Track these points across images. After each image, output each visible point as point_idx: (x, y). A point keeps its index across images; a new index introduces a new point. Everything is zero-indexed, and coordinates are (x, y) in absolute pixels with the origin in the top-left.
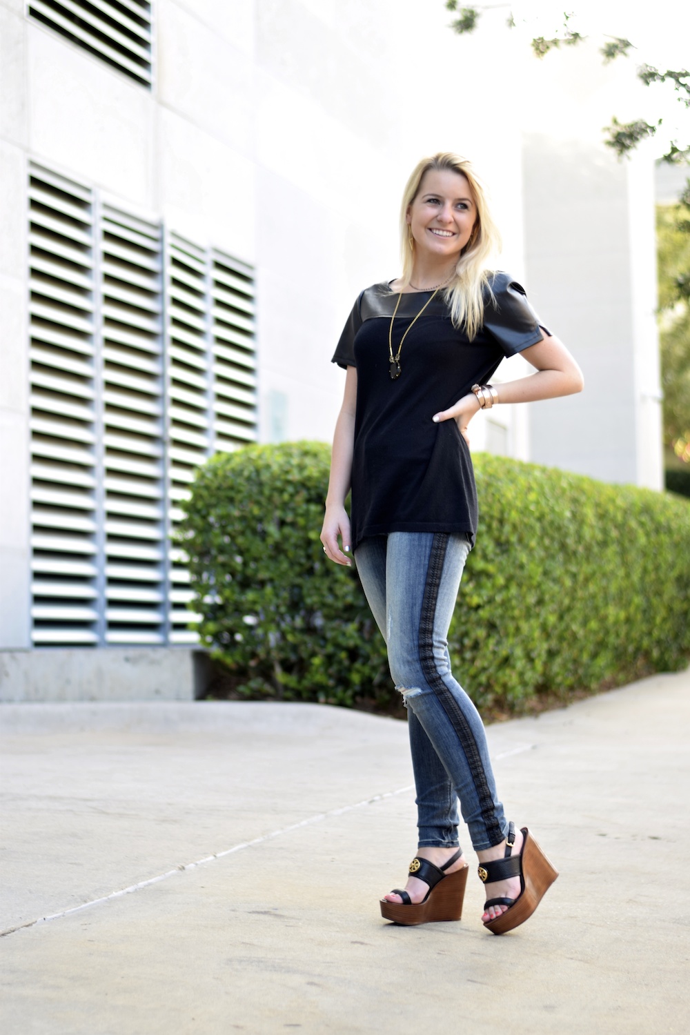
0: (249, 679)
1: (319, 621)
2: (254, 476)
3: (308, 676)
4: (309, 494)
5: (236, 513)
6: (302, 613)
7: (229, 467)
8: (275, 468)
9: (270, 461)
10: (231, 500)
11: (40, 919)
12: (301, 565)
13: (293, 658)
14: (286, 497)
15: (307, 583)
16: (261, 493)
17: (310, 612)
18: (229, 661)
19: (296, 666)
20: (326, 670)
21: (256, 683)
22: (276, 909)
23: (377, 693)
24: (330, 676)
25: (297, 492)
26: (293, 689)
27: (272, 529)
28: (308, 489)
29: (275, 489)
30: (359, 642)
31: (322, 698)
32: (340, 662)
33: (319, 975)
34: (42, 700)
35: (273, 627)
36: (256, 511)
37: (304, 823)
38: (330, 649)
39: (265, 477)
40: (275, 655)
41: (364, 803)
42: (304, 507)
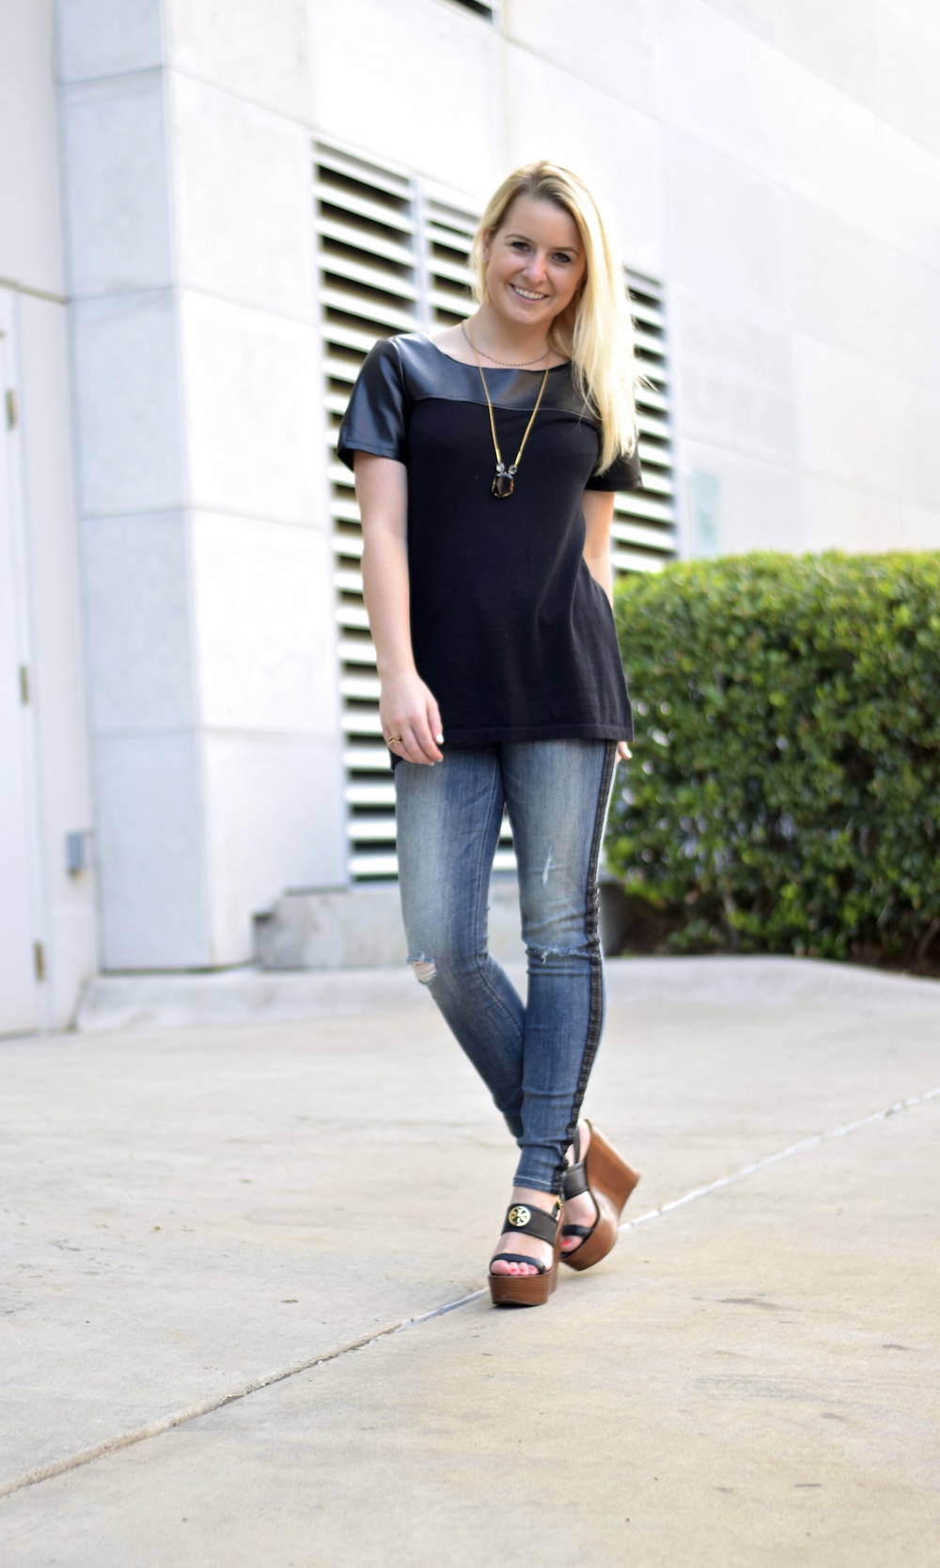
0: (685, 923)
1: (787, 828)
2: (681, 612)
3: (776, 917)
4: (768, 636)
5: (656, 669)
6: (761, 818)
7: (641, 600)
8: (714, 599)
9: (706, 589)
10: (648, 650)
11: (405, 1321)
12: (759, 746)
13: (752, 888)
14: (732, 641)
15: (771, 775)
16: (694, 637)
17: (774, 817)
18: (654, 896)
19: (758, 899)
20: (804, 906)
21: (696, 929)
22: (763, 1295)
23: (884, 937)
24: (810, 915)
25: (748, 634)
26: (753, 937)
27: (713, 693)
28: (766, 628)
29: (714, 630)
30: (853, 861)
31: (799, 947)
32: (826, 892)
33: (840, 1402)
34: (371, 965)
35: (719, 842)
36: (687, 665)
37: (789, 1151)
38: (808, 872)
39: (699, 612)
40: (725, 885)
41: (879, 1116)
42: (761, 656)
